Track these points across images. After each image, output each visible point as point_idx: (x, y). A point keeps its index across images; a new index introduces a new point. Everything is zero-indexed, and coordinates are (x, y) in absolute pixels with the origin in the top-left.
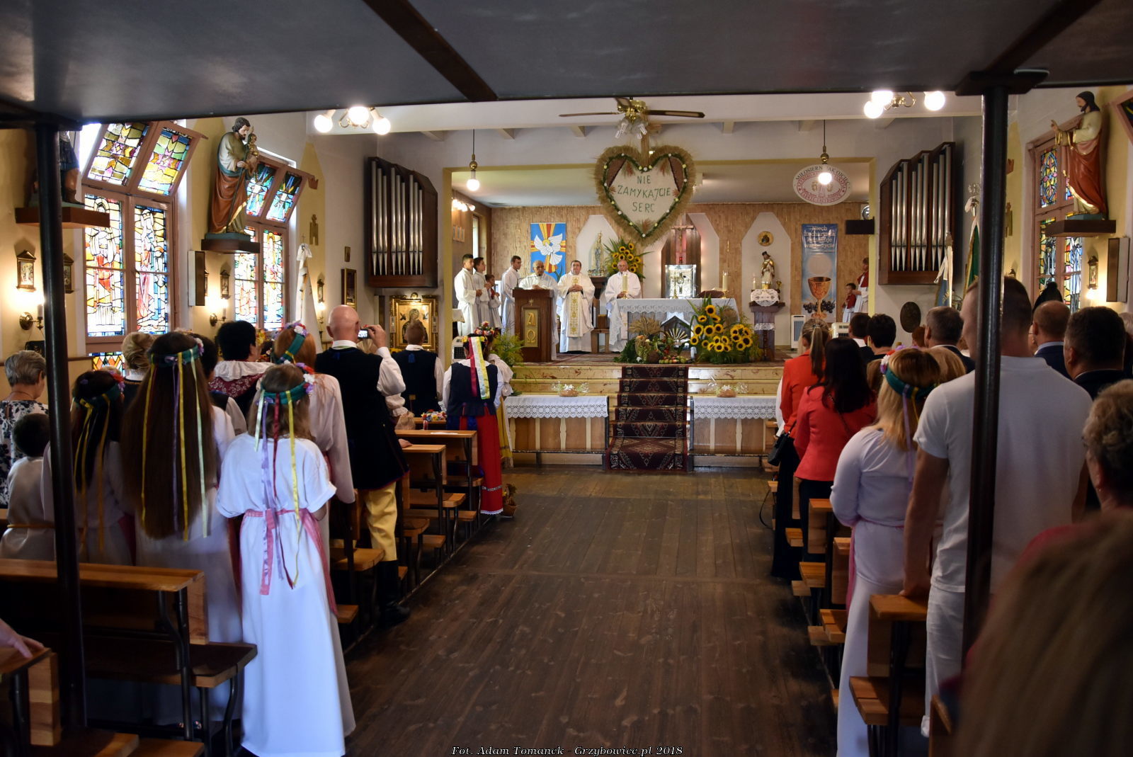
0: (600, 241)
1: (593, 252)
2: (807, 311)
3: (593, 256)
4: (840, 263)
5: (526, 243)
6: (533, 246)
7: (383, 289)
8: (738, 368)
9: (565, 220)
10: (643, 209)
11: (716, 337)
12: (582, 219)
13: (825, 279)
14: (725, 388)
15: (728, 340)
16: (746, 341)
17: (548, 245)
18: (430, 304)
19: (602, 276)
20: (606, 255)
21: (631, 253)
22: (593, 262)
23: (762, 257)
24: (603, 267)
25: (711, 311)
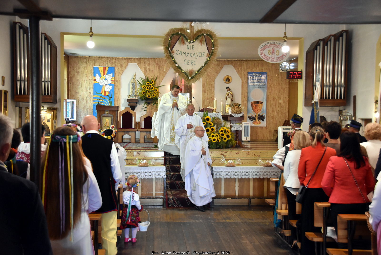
0: (135, 78)
1: (131, 84)
2: (250, 120)
3: (131, 87)
4: (268, 93)
5: (91, 77)
6: (95, 80)
7: (21, 103)
8: (228, 151)
9: (114, 65)
10: (190, 63)
11: (212, 134)
12: (124, 65)
13: (260, 102)
14: (230, 161)
15: (218, 135)
16: (228, 136)
17: (104, 80)
18: (52, 113)
19: (136, 98)
20: (138, 87)
21: (153, 86)
22: (131, 91)
23: (226, 90)
24: (137, 93)
25: (208, 119)
